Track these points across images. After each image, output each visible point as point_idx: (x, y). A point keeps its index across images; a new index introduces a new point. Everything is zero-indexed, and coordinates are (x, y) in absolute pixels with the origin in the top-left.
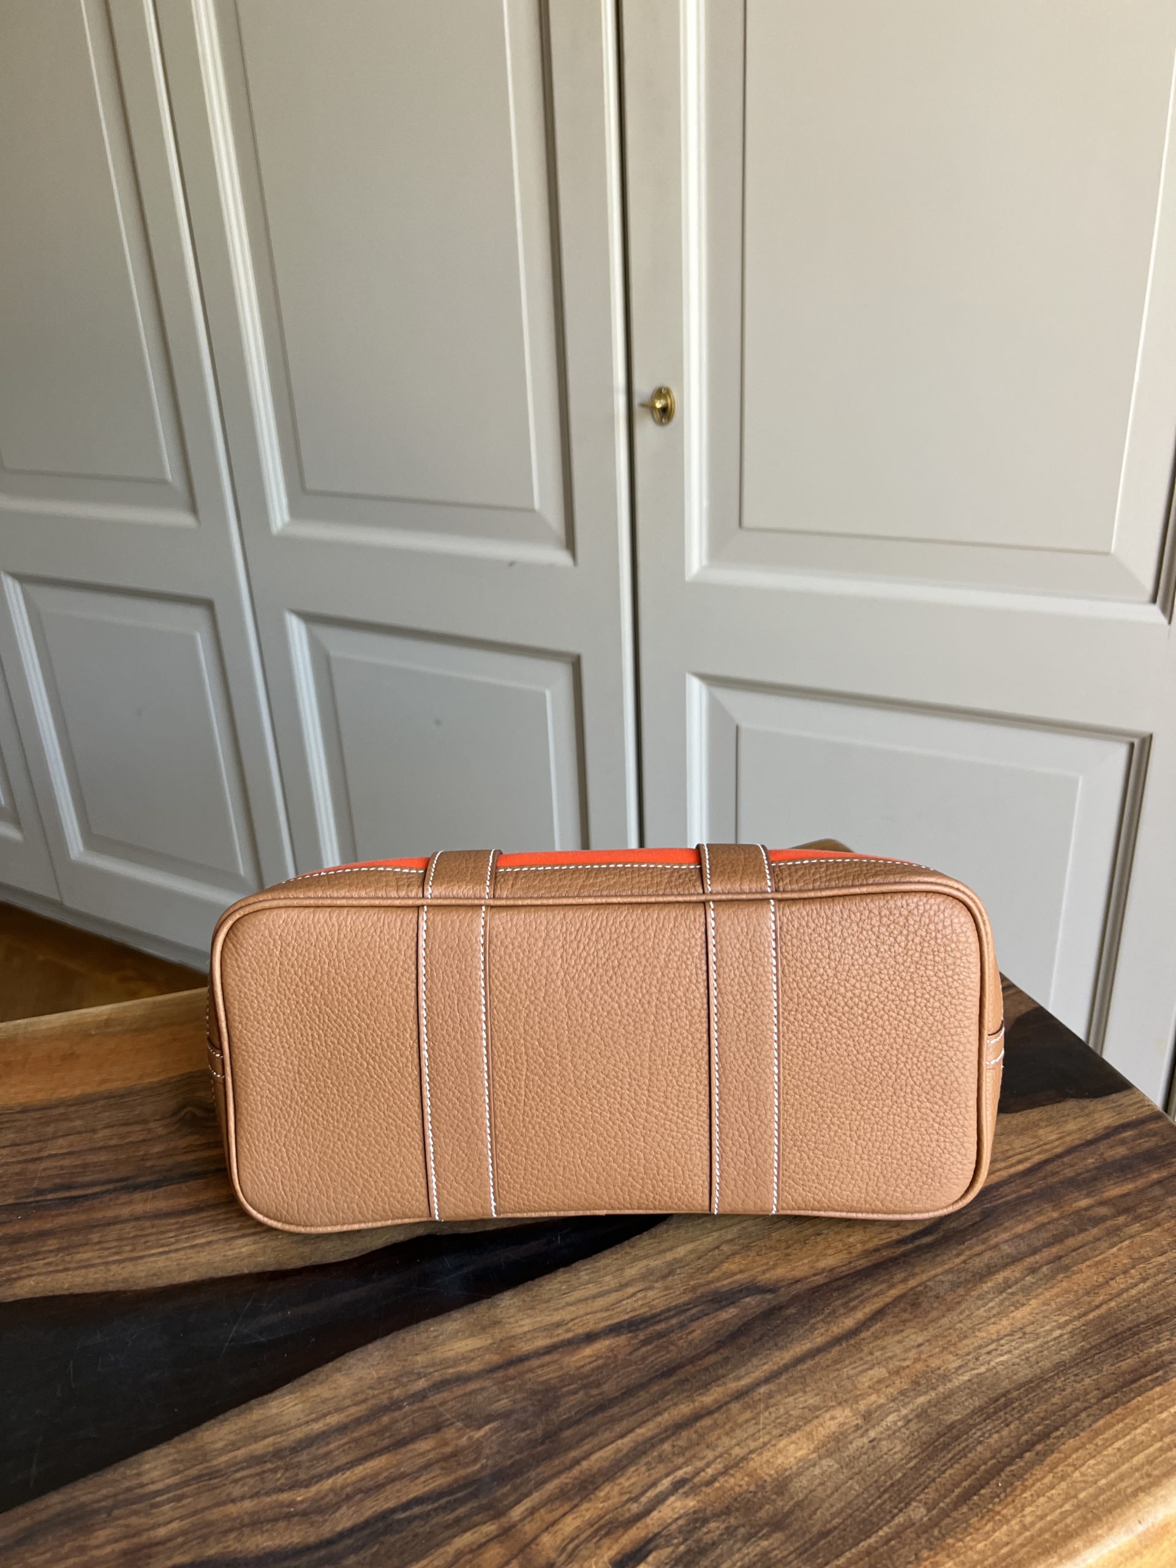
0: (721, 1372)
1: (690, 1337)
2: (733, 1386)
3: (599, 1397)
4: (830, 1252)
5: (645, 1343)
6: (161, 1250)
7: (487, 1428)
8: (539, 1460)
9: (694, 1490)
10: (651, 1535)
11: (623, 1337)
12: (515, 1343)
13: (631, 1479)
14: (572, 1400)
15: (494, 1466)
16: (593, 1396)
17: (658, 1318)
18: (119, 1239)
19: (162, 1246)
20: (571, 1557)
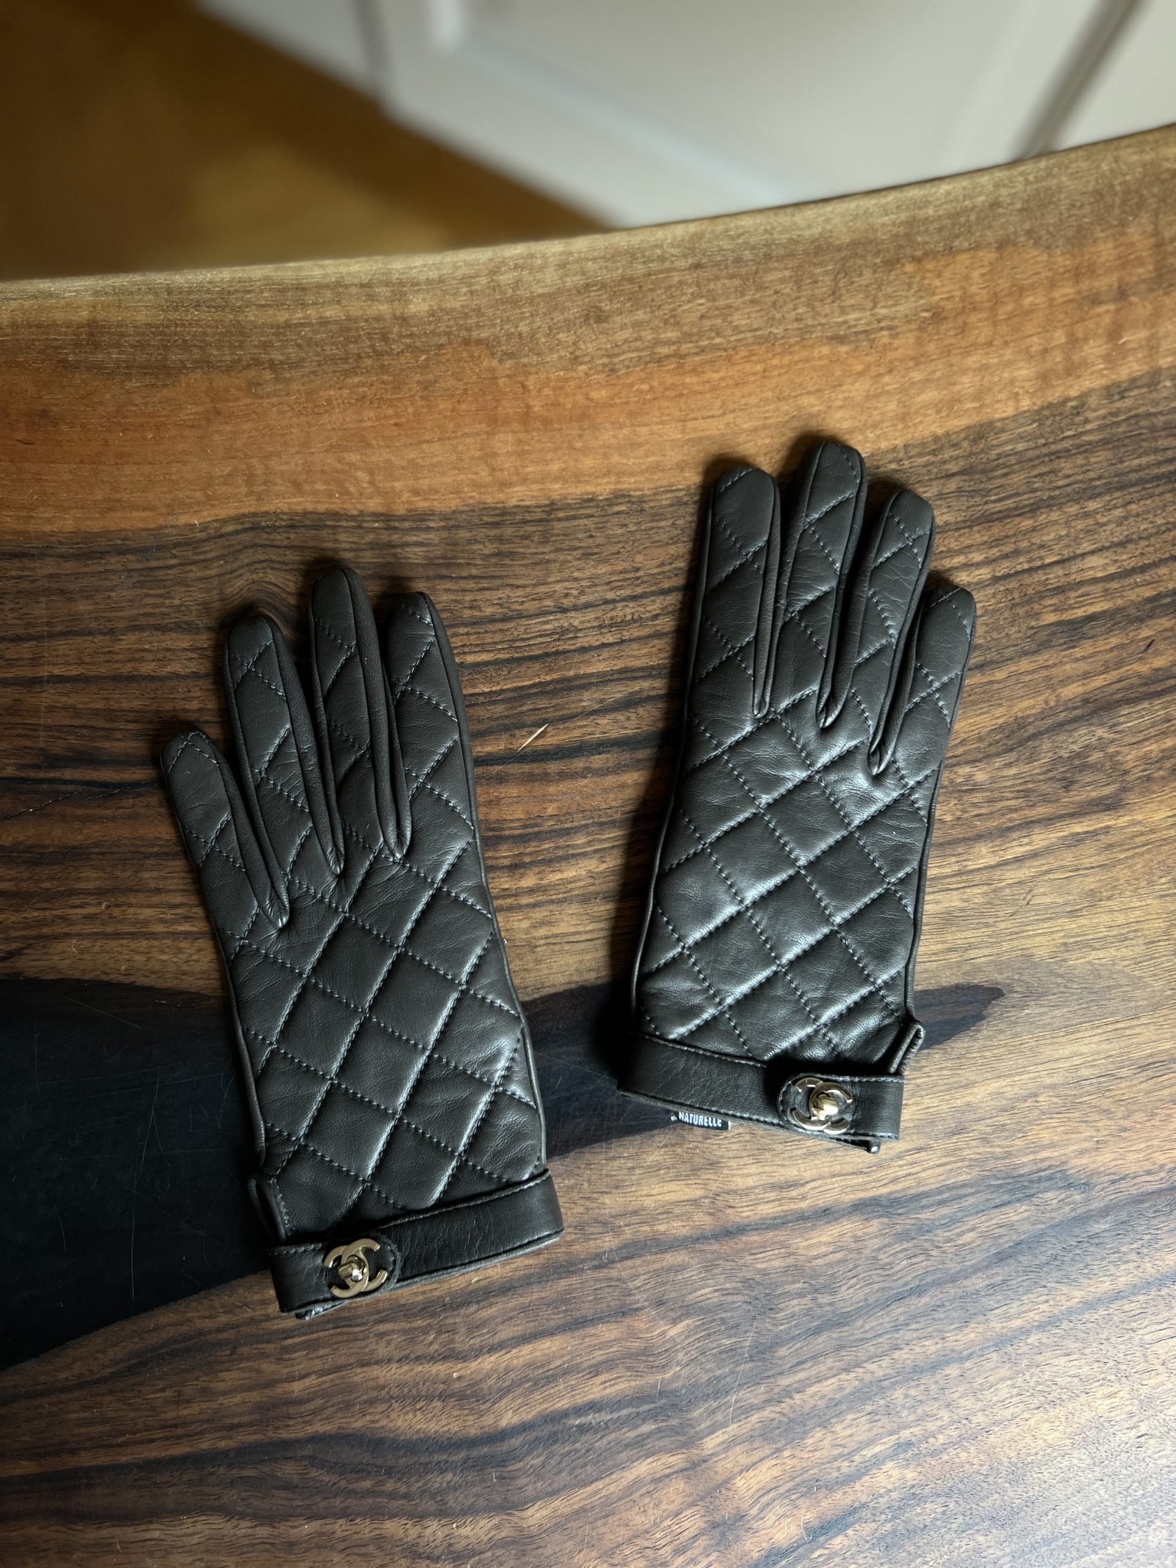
0: (990, 1302)
1: (961, 1240)
2: (998, 1327)
3: (829, 1308)
7: (684, 1323)
8: (741, 1381)
9: (917, 1459)
10: (857, 1505)
11: (875, 1223)
12: (732, 1203)
13: (847, 1429)
14: (795, 1306)
15: (690, 1377)
16: (820, 1306)
17: (924, 1202)
20: (764, 1510)
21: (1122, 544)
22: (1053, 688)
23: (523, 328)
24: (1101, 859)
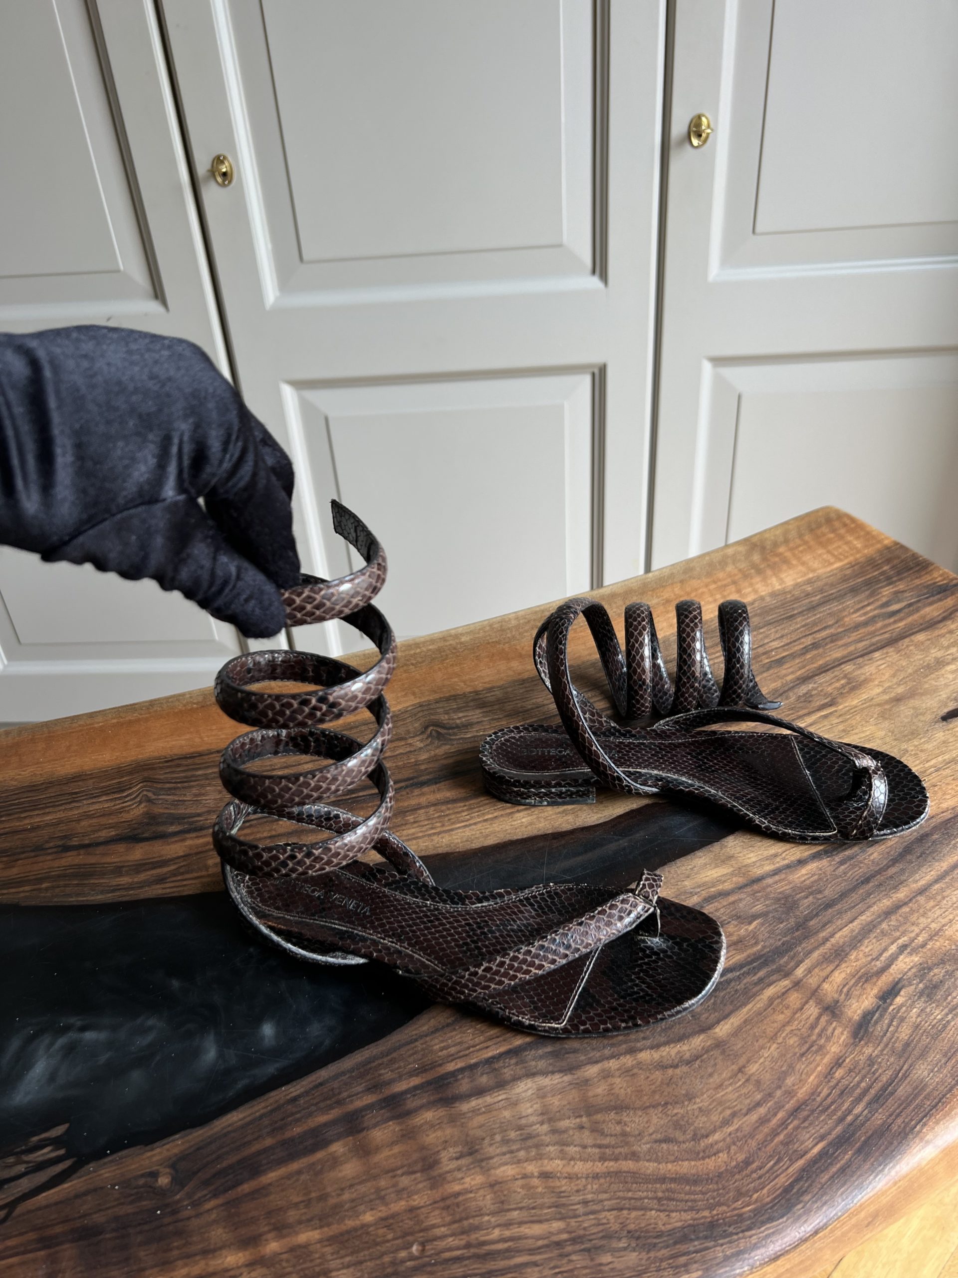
0: (903, 878)
1: (872, 858)
2: (915, 886)
3: (824, 899)
4: (948, 797)
5: (842, 863)
6: (463, 824)
7: (755, 923)
8: (799, 940)
9: (914, 951)
10: (897, 980)
11: (825, 860)
12: (750, 869)
13: (869, 947)
14: (806, 902)
15: (771, 945)
16: (820, 899)
18: (429, 819)
19: (463, 821)
20: (848, 995)
21: (782, 637)
22: (782, 678)
23: (509, 635)
24: (841, 719)
